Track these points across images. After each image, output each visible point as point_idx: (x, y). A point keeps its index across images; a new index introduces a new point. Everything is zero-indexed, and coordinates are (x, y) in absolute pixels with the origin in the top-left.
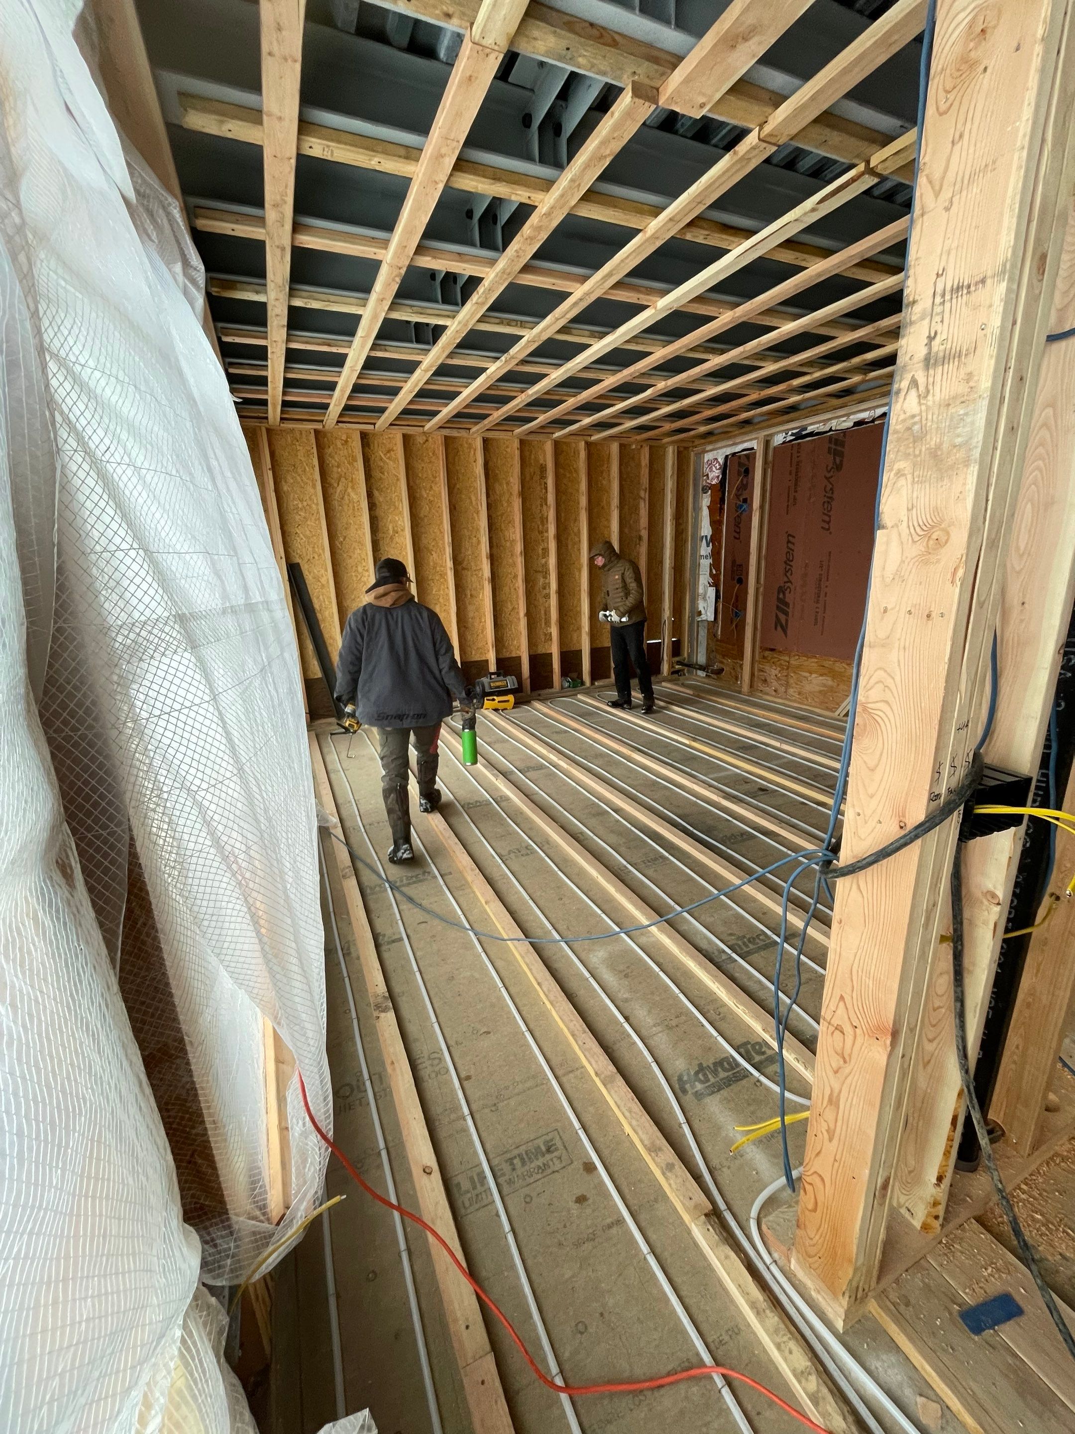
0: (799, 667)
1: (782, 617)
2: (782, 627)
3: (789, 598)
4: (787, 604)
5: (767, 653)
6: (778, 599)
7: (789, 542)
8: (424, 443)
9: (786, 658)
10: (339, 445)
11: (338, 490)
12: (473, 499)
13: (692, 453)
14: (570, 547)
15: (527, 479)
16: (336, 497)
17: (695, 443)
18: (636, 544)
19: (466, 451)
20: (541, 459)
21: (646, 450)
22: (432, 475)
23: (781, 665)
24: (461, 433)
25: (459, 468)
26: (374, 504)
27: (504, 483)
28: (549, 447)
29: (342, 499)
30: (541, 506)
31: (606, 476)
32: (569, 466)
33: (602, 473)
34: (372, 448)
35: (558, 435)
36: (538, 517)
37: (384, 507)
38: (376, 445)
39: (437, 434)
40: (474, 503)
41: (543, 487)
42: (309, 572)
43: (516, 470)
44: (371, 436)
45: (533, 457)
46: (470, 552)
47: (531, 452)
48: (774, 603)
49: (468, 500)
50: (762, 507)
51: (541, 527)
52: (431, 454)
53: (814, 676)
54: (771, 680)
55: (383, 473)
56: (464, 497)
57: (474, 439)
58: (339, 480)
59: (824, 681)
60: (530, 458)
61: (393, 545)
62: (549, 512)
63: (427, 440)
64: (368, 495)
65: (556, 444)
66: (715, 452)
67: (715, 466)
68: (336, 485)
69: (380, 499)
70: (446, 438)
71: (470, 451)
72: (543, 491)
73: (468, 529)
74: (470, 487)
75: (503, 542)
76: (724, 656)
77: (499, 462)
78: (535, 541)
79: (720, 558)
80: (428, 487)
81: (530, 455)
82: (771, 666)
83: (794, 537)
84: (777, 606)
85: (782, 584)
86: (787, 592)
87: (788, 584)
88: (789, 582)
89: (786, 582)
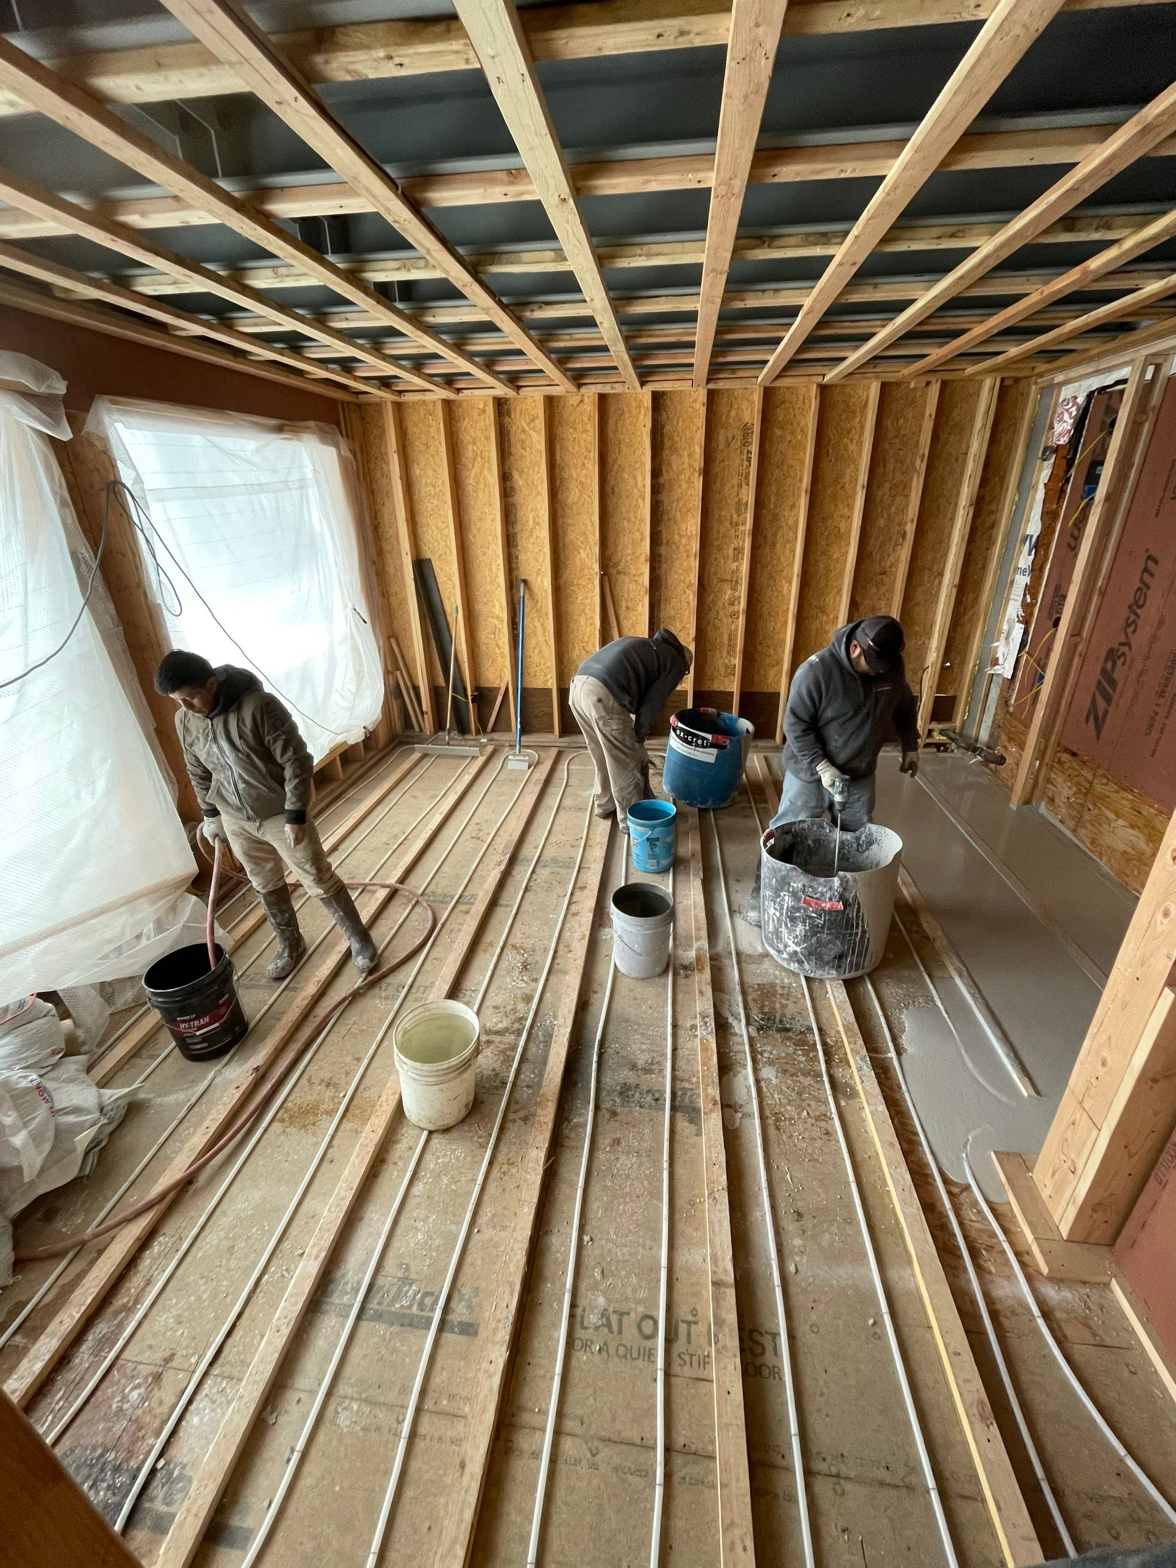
0: (1103, 798)
1: (1101, 704)
2: (1096, 719)
3: (1118, 675)
4: (1113, 683)
5: (1065, 757)
6: (1104, 671)
7: (1146, 570)
8: (578, 405)
9: (1090, 777)
10: (476, 417)
11: (473, 472)
12: (639, 478)
13: (1034, 387)
14: (778, 546)
15: (721, 447)
16: (471, 481)
17: (1037, 371)
18: (896, 545)
19: (634, 412)
20: (746, 417)
21: (934, 391)
22: (586, 448)
23: (1078, 784)
24: (619, 389)
25: (621, 437)
26: (512, 489)
27: (686, 454)
28: (757, 398)
29: (477, 483)
30: (740, 486)
31: (856, 437)
32: (792, 424)
33: (849, 432)
34: (513, 416)
35: (759, 379)
36: (732, 502)
37: (525, 491)
38: (518, 413)
39: (591, 392)
40: (640, 484)
41: (745, 457)
42: (441, 569)
43: (700, 436)
44: (512, 401)
45: (733, 413)
46: (629, 551)
47: (731, 406)
48: (1096, 675)
49: (631, 481)
50: (1112, 498)
51: (735, 516)
52: (586, 419)
53: (1121, 822)
54: (1060, 801)
55: (524, 449)
56: (626, 476)
57: (645, 395)
58: (475, 460)
59: (1134, 839)
60: (728, 416)
61: (533, 540)
62: (749, 495)
63: (582, 401)
64: (505, 478)
65: (769, 394)
66: (1077, 384)
67: (1067, 410)
68: (470, 466)
69: (521, 483)
70: (602, 398)
71: (640, 412)
72: (746, 463)
73: (629, 521)
74: (636, 462)
75: (676, 537)
76: (1010, 739)
77: (680, 424)
78: (725, 536)
79: (1041, 578)
80: (580, 464)
81: (729, 412)
82: (1065, 780)
83: (1156, 562)
84: (1099, 682)
85: (1115, 646)
86: (1120, 662)
87: (1125, 649)
88: (1127, 644)
89: (1122, 644)
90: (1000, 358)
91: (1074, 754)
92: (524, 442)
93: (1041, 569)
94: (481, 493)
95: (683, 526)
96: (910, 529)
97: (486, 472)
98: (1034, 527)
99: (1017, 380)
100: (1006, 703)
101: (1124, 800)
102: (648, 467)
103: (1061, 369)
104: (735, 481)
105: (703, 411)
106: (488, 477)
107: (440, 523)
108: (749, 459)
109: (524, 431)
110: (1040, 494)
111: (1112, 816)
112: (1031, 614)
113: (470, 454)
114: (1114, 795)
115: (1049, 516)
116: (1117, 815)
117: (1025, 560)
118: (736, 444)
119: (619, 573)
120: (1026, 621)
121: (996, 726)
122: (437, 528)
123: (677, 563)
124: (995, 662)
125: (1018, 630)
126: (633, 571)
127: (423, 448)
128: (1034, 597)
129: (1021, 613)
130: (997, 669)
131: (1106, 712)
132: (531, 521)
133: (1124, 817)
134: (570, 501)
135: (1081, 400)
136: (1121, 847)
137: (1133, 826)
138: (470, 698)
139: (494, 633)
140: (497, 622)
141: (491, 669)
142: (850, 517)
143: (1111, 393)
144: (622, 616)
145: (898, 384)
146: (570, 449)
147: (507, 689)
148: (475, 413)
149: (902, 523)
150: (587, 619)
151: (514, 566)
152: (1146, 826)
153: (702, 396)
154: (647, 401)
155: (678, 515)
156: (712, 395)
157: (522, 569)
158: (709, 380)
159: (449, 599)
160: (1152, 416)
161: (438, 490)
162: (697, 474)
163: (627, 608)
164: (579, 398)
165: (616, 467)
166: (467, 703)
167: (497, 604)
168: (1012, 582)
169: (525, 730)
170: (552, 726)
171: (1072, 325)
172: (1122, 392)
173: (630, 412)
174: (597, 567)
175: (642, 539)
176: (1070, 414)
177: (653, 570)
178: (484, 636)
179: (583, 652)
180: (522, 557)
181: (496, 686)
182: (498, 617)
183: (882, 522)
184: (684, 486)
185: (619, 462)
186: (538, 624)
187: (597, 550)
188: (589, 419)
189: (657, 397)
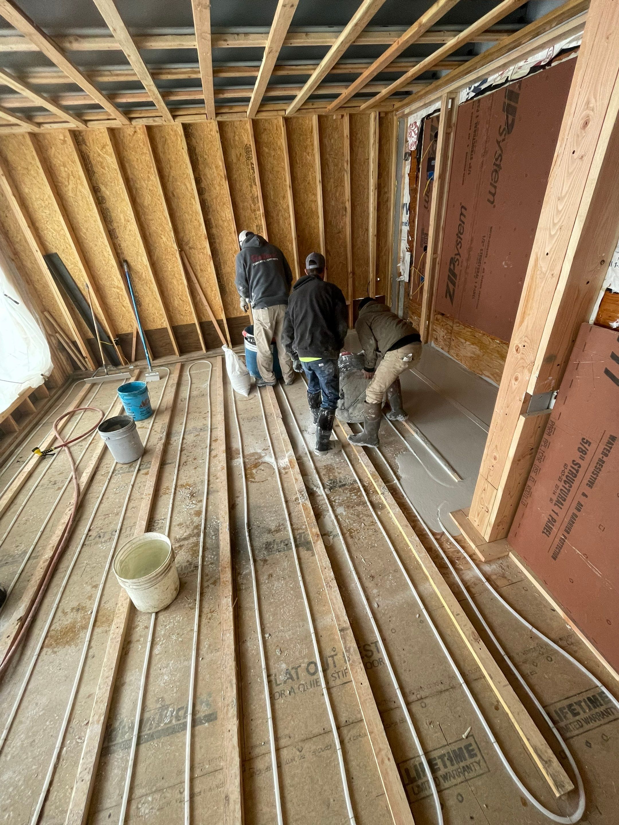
0: (459, 333)
1: (451, 287)
2: (450, 295)
3: (456, 271)
4: (455, 275)
5: (439, 317)
6: (450, 270)
7: (462, 214)
8: (134, 135)
9: (451, 324)
10: (60, 146)
11: (70, 187)
12: (188, 185)
13: (395, 117)
14: (281, 222)
15: (235, 161)
16: (70, 194)
17: (395, 107)
18: (343, 216)
19: (174, 139)
20: (245, 140)
21: (347, 119)
22: (147, 166)
23: (447, 329)
24: (158, 122)
25: (169, 157)
26: (103, 198)
27: (214, 167)
28: (249, 126)
29: (76, 195)
30: (251, 186)
31: (310, 151)
32: (273, 144)
33: (306, 148)
34: (88, 144)
35: (248, 113)
36: (249, 197)
37: (112, 199)
38: (91, 141)
39: (140, 124)
40: (189, 189)
41: (250, 167)
42: (67, 260)
43: (220, 153)
44: (84, 133)
45: (237, 138)
46: (193, 234)
47: (235, 133)
48: (447, 273)
49: (183, 187)
50: (442, 177)
51: (253, 205)
52: (141, 145)
53: (468, 343)
54: (440, 339)
55: (103, 168)
56: (179, 184)
57: (177, 125)
58: (69, 178)
59: (474, 350)
60: (234, 140)
61: (128, 232)
62: (258, 191)
63: (135, 132)
64: (95, 190)
65: (255, 123)
66: (415, 115)
67: (413, 130)
68: (67, 183)
69: (108, 193)
70: (149, 128)
71: (177, 139)
72: (251, 171)
73: (188, 213)
74: (184, 174)
75: (221, 222)
76: (413, 313)
77: (205, 146)
78: (250, 219)
79: (414, 226)
80: (146, 177)
81: (234, 137)
82: (441, 328)
83: (466, 209)
84: (449, 276)
85: (454, 256)
86: (456, 264)
87: (458, 257)
88: (458, 254)
89: (456, 255)
90: (378, 97)
91: (443, 315)
92: (102, 163)
93: (414, 222)
94: (80, 202)
95: (223, 215)
96: (348, 205)
97: (80, 187)
98: (406, 199)
99: (386, 113)
100: (408, 295)
101: (467, 332)
102: (192, 176)
103: (408, 104)
104: (247, 183)
105: (218, 136)
106: (83, 190)
107: (56, 227)
108: (253, 168)
109: (99, 155)
110: (407, 180)
111: (463, 341)
112: (413, 246)
113: (64, 175)
114: (463, 331)
115: (413, 192)
116: (466, 340)
117: (405, 217)
118: (243, 159)
119: (190, 248)
120: (410, 250)
121: (406, 308)
122: (54, 230)
123: (225, 240)
124: (400, 275)
125: (408, 255)
126: (199, 247)
127: (25, 172)
128: (413, 237)
129: (408, 246)
130: (402, 278)
131: (454, 290)
132: (123, 221)
133: (469, 340)
134: (146, 204)
135: (419, 124)
136: (469, 354)
137: (473, 344)
138: (114, 342)
139: (119, 298)
140: (118, 291)
141: (123, 322)
142: (316, 201)
143: (432, 118)
144: (199, 276)
145: (326, 116)
146: (137, 167)
147: (138, 333)
148: (58, 142)
149: (343, 203)
150: (177, 280)
151: (119, 251)
152: (478, 342)
153: (215, 127)
154: (180, 131)
155: (218, 207)
156: (221, 124)
157: (125, 253)
158: (217, 114)
159: (79, 279)
160: (454, 129)
161: (47, 203)
162: (224, 180)
163: (201, 270)
164: (133, 130)
165: (171, 177)
166: (113, 346)
167: (115, 278)
168: (401, 230)
169: (155, 356)
170: (174, 350)
171: (413, 71)
172: (438, 117)
173: (171, 139)
174: (175, 246)
175: (200, 225)
176: (415, 132)
177: (211, 244)
178: (112, 301)
179: (181, 302)
180: (124, 245)
181: (129, 332)
182: (118, 287)
183: (333, 203)
184: (218, 188)
185: (172, 174)
186: (147, 289)
187: (172, 234)
188: (144, 145)
189: (186, 127)
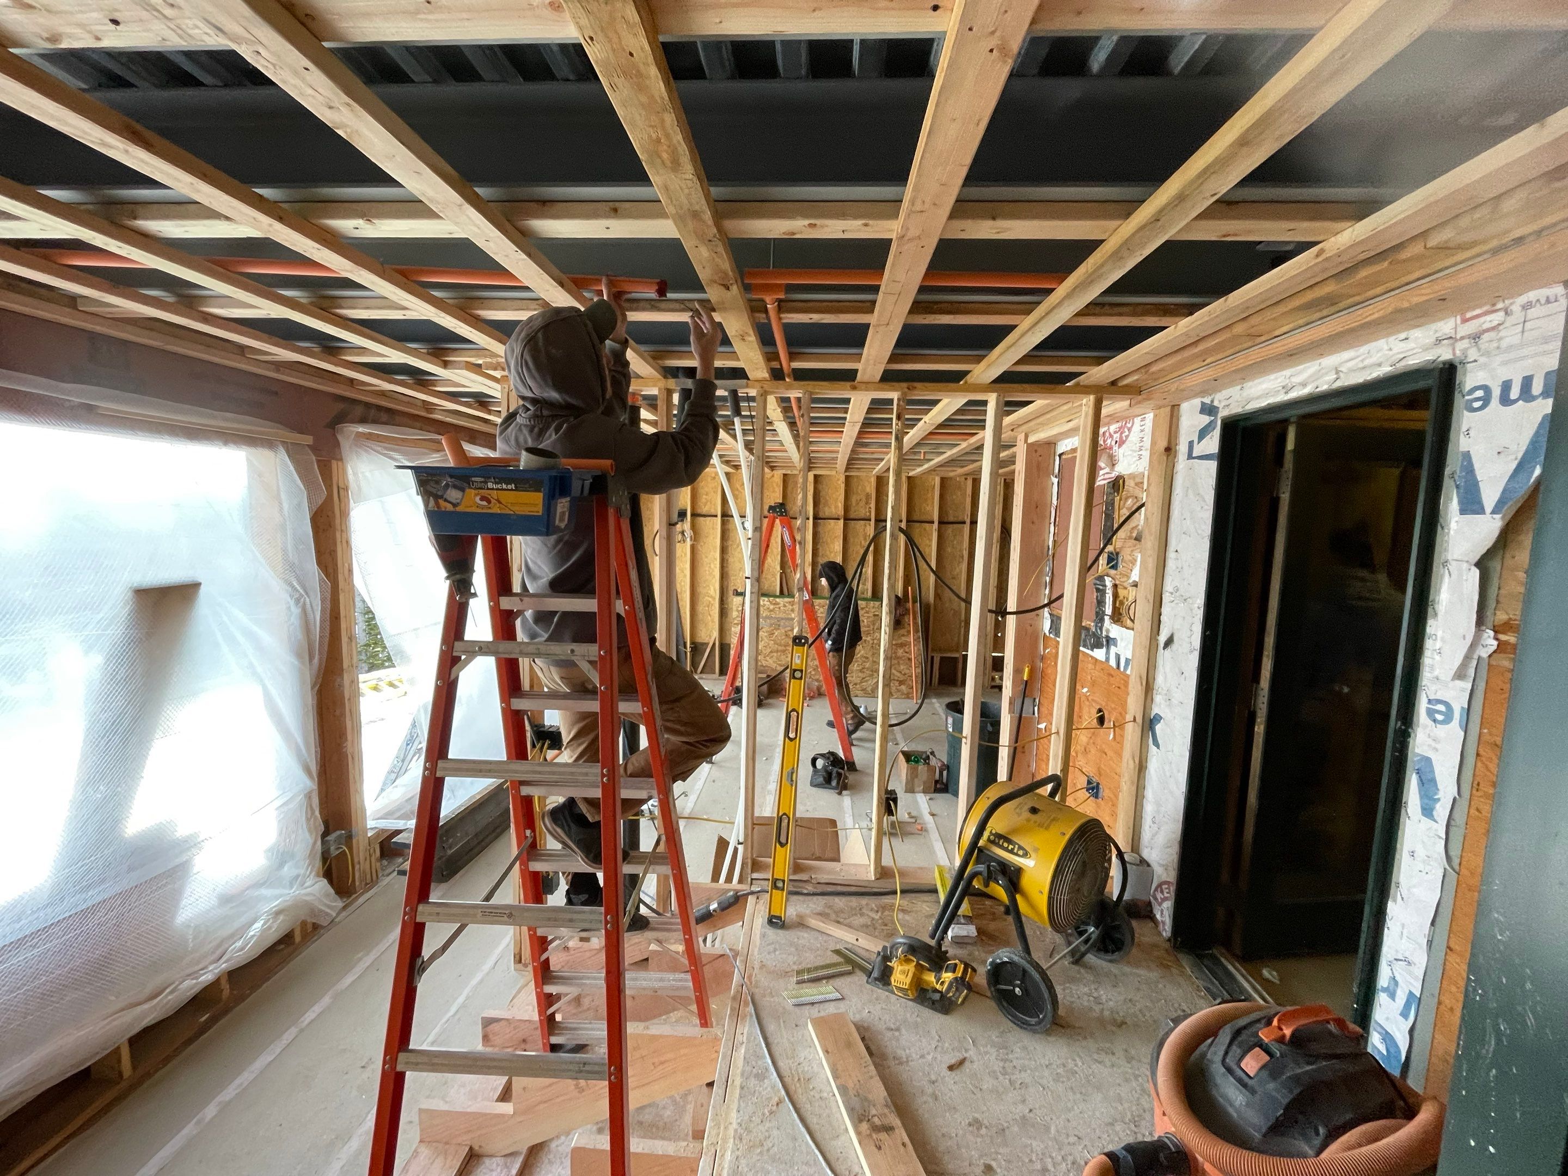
8: (771, 478)
15: (854, 504)
18: (959, 562)
20: (868, 490)
21: (968, 482)
24: (795, 472)
25: (796, 496)
27: (833, 507)
28: (872, 481)
30: (865, 526)
31: (930, 502)
33: (925, 500)
36: (861, 534)
38: (735, 480)
39: (779, 474)
41: (867, 510)
43: (842, 497)
45: (860, 488)
47: (859, 484)
51: (863, 542)
57: (810, 476)
58: (706, 503)
60: (857, 489)
61: (738, 550)
62: (870, 531)
63: (773, 476)
65: (879, 479)
70: (785, 475)
71: (807, 484)
72: (868, 514)
77: (830, 491)
81: (858, 486)
95: (832, 546)
96: (965, 553)
104: (862, 521)
105: (843, 486)
108: (870, 512)
109: (738, 489)
118: (862, 503)
138: (689, 649)
139: (709, 606)
140: (711, 599)
141: (704, 630)
142: (930, 546)
145: (951, 478)
147: (714, 644)
148: (709, 479)
149: (961, 551)
151: (725, 565)
153: (842, 478)
154: (811, 479)
155: (829, 540)
156: (847, 478)
157: (730, 567)
158: (846, 471)
162: (840, 518)
166: (686, 652)
167: (712, 588)
174: (778, 568)
181: (706, 641)
182: (711, 597)
183: (949, 550)
187: (779, 557)
188: (777, 485)
189: (816, 477)
